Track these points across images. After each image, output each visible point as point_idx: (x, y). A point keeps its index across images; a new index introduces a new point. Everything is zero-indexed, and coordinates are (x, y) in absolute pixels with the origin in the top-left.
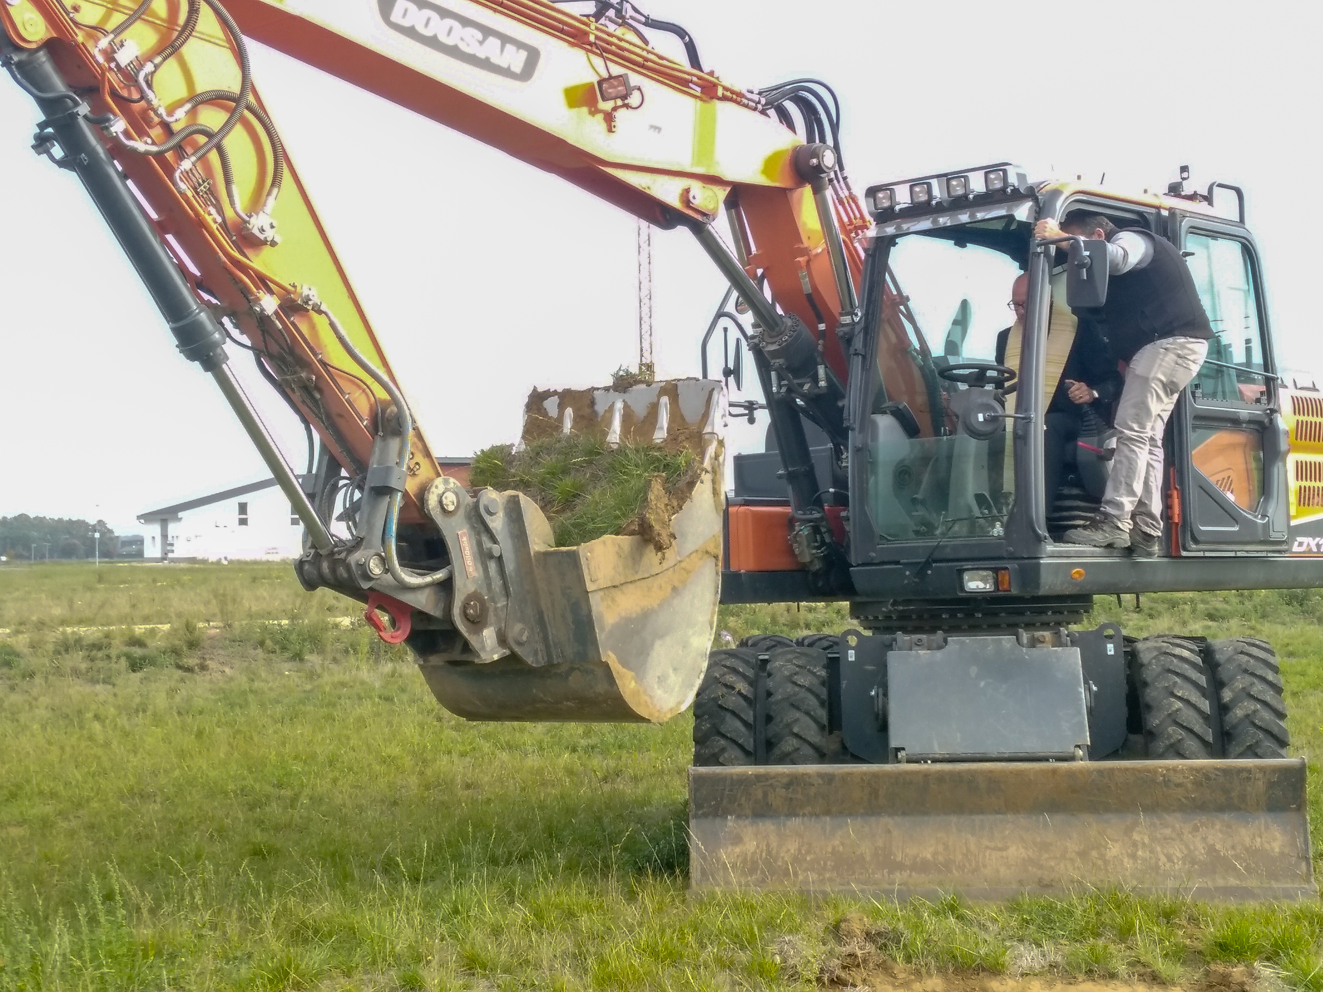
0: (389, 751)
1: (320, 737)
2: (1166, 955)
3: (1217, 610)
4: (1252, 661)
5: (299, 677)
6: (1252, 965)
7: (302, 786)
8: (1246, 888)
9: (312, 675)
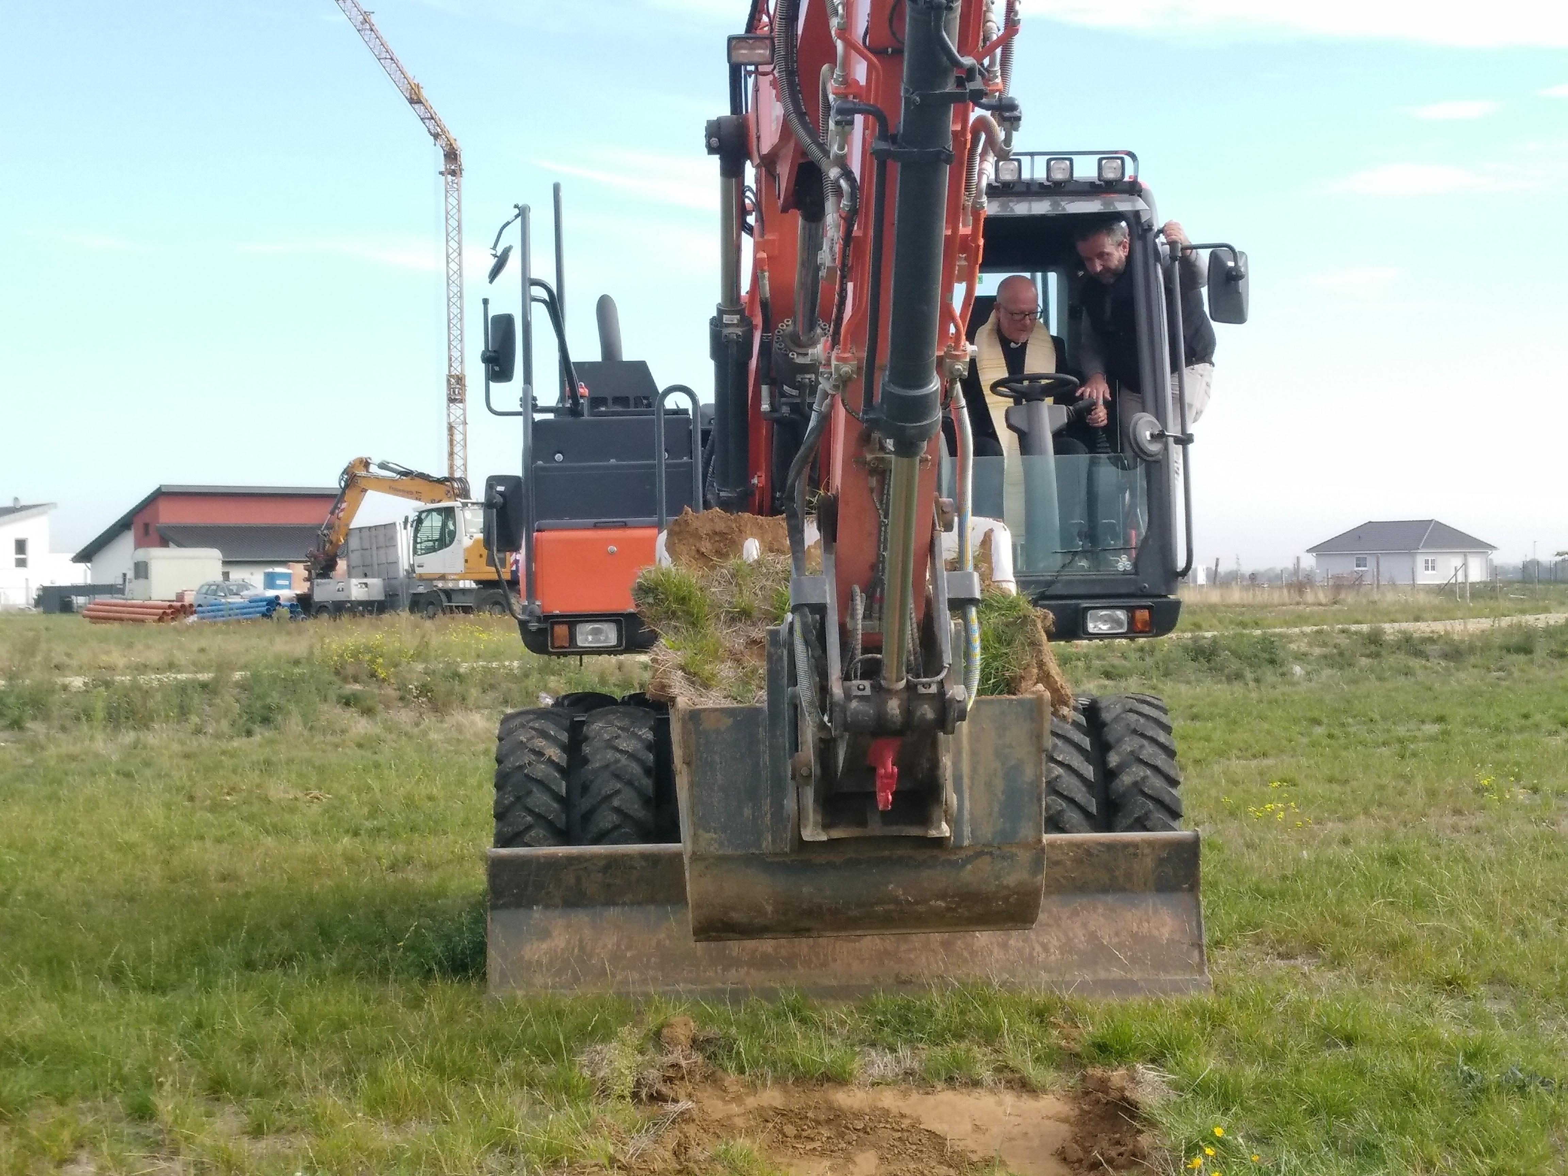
0: (127, 837)
1: (40, 820)
2: (1038, 1059)
3: (1113, 666)
4: (1142, 720)
5: (18, 750)
6: (1134, 1066)
7: (16, 879)
8: (1132, 981)
9: (34, 747)
